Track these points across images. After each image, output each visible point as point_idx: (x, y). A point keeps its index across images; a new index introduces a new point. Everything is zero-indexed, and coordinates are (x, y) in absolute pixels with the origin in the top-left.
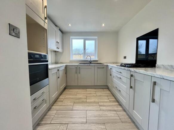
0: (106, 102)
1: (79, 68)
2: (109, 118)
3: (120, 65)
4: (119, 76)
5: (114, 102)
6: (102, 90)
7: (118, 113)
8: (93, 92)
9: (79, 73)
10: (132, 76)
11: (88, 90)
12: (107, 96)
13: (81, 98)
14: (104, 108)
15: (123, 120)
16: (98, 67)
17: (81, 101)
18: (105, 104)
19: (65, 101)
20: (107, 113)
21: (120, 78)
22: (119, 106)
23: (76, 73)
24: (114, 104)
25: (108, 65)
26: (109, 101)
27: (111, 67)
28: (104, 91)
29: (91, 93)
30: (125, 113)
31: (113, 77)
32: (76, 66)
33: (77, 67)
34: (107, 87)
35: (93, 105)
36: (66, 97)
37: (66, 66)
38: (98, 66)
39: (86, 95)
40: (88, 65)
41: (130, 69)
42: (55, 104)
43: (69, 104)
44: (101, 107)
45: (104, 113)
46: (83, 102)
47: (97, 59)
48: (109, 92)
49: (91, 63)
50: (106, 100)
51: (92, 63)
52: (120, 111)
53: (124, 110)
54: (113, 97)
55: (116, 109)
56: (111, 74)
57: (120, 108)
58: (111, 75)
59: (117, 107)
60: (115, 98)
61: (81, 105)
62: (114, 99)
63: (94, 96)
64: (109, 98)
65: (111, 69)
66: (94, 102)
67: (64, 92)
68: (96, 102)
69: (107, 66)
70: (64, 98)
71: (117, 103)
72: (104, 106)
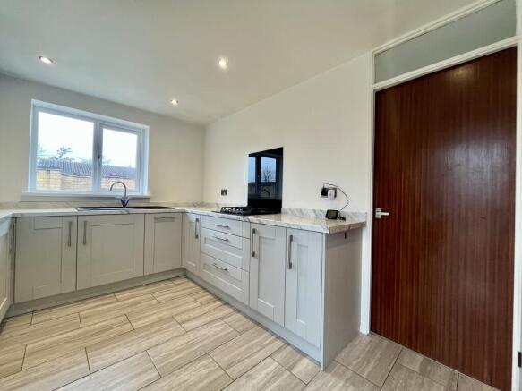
0: (193, 309)
1: (85, 223)
2: (212, 339)
3: (219, 210)
4: (223, 236)
5: (210, 302)
6: (169, 284)
7: (227, 320)
8: (143, 297)
9: (85, 243)
10: (254, 231)
11: (119, 296)
12: (190, 294)
14: (194, 324)
15: (241, 329)
16: (155, 219)
17: (112, 336)
18: (192, 315)
19: (35, 363)
20: (204, 331)
21: (227, 240)
22: (226, 307)
23: (70, 244)
24: (213, 305)
25: (188, 210)
26: (199, 304)
27: (198, 217)
28: (176, 285)
29: (137, 303)
30: (239, 315)
31: (203, 240)
32: (69, 219)
33: (74, 220)
34: (181, 274)
35: (159, 330)
36: (32, 346)
37: (14, 219)
38: (157, 216)
39: (126, 312)
40: (117, 211)
41: (250, 218)
43: (64, 361)
44: (185, 326)
45: (198, 335)
46: (122, 335)
47: (146, 193)
48: (191, 284)
49: (125, 205)
50: (191, 306)
51: (130, 204)
52: (229, 315)
53: (238, 311)
54: (206, 293)
55: (220, 314)
56: (198, 233)
57: (228, 310)
58: (197, 237)
59: (221, 310)
60: (211, 294)
61: (119, 346)
62: (210, 296)
63: (151, 305)
64: (195, 297)
65: (197, 220)
66: (162, 321)
68: (168, 318)
69: (184, 213)
71: (219, 303)
72: (191, 320)
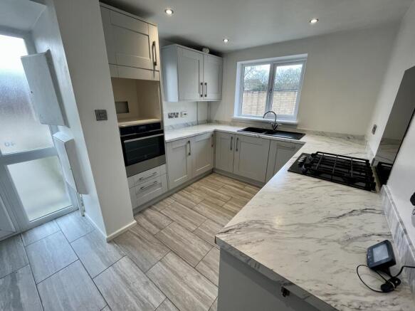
1: (238, 139)
9: (237, 150)
13: (220, 196)
19: (195, 193)
23: (231, 149)
32: (231, 135)
33: (233, 136)
36: (202, 187)
39: (234, 196)
42: (180, 192)
43: (197, 199)
49: (274, 129)
67: (205, 179)
70: (197, 187)
